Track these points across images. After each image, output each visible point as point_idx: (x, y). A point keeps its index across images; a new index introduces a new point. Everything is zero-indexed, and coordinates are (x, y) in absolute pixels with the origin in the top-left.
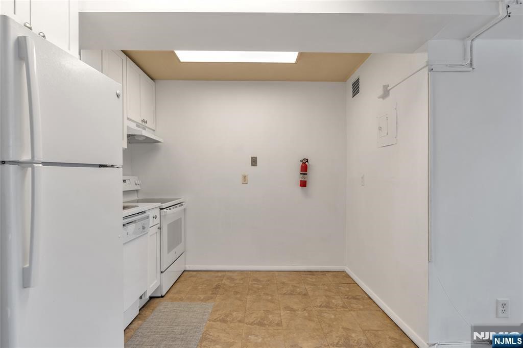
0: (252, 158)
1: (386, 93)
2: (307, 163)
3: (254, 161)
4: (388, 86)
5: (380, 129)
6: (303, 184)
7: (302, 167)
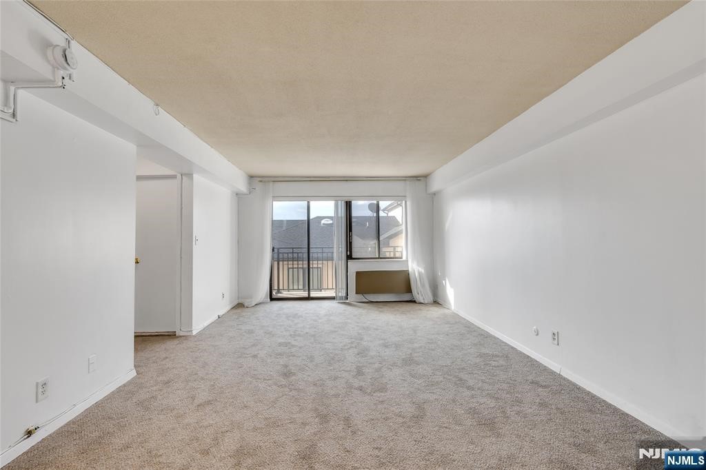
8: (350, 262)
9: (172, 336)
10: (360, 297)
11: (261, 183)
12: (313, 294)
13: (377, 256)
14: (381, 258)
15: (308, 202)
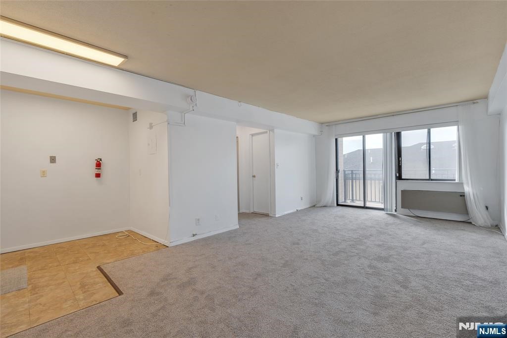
0: (51, 157)
1: (151, 127)
2: (100, 161)
3: (53, 160)
4: (152, 124)
5: (149, 145)
6: (98, 175)
7: (96, 164)
8: (399, 182)
9: (267, 215)
10: (406, 211)
11: (327, 127)
12: (368, 204)
13: (428, 178)
14: (432, 180)
15: (363, 136)
